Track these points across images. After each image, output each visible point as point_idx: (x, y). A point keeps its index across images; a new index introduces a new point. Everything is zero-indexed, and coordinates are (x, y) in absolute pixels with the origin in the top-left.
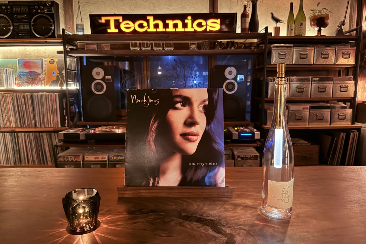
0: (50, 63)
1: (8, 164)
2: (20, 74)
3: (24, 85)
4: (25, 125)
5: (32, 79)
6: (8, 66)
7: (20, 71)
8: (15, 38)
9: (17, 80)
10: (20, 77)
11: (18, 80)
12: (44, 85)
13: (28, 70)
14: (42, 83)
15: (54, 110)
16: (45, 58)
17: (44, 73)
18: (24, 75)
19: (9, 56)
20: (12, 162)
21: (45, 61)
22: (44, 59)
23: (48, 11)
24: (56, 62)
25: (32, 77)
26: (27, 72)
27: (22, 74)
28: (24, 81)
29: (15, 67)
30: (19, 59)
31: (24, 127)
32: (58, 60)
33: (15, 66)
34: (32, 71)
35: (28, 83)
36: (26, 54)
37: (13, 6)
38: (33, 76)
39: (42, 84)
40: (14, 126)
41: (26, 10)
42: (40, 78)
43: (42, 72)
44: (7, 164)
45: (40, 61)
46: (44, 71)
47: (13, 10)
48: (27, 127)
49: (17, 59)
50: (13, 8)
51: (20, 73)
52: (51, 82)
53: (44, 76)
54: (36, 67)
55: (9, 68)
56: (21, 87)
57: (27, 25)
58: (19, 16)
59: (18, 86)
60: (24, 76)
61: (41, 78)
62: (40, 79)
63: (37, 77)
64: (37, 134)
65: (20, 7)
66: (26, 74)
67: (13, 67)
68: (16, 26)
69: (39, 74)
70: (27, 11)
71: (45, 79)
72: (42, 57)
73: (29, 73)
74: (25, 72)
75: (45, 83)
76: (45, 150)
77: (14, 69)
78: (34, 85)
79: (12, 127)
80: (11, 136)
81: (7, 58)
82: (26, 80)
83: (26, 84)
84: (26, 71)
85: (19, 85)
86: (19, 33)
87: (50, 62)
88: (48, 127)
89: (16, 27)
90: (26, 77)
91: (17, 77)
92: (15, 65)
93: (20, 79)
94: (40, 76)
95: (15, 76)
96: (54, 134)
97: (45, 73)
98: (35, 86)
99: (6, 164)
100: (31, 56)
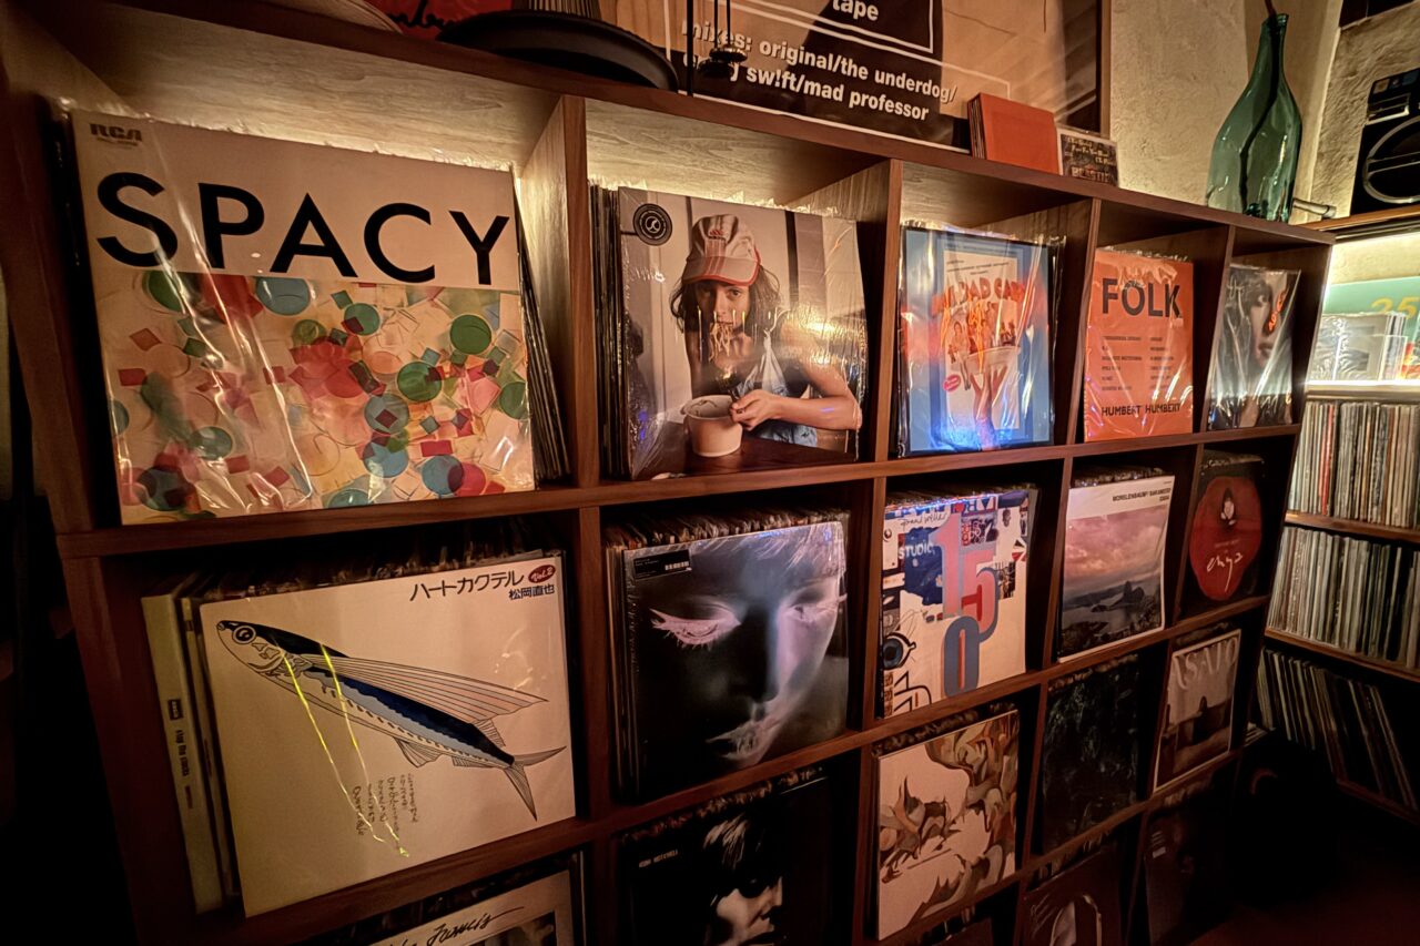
6: (1375, 304)
9: (1412, 352)
11: (1416, 353)
29: (1411, 308)
33: (1409, 303)
55: (1378, 309)
59: (1408, 374)
67: (1400, 309)
77: (1406, 312)
91: (1413, 342)
92: (1406, 300)
95: (1410, 339)
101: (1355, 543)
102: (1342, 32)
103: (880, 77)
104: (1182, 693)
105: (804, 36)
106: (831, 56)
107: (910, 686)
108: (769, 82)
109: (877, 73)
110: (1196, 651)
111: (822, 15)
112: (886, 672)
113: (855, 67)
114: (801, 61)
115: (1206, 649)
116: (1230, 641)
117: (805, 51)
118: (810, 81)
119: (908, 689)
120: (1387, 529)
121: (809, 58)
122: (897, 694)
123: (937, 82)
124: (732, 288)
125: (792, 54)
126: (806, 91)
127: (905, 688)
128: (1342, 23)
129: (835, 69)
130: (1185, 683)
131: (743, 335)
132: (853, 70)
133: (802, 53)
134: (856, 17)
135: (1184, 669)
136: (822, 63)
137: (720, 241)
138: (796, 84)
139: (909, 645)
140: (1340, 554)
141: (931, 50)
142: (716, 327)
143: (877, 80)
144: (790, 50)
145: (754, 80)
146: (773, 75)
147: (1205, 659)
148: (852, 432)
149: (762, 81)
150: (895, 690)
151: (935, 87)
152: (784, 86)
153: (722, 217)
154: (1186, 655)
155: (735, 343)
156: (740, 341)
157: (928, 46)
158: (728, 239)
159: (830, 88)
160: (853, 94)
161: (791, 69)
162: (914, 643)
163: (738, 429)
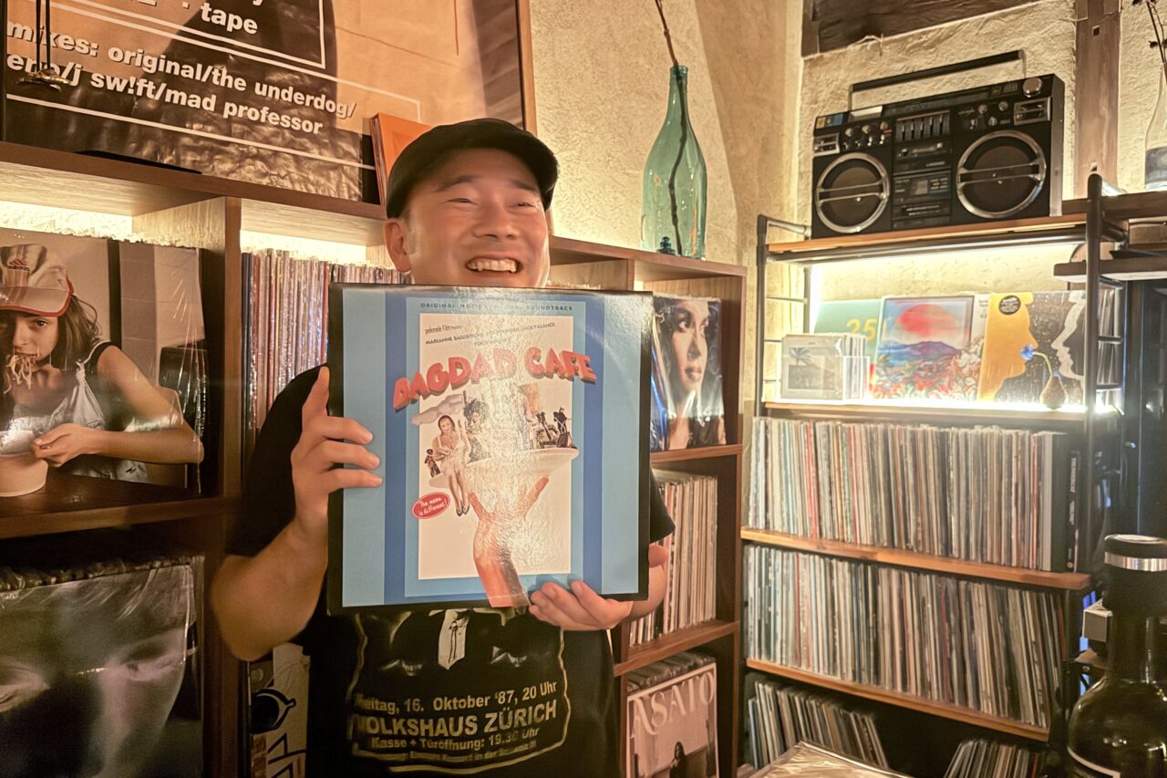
0: (1001, 311)
1: (834, 673)
2: (887, 351)
3: (898, 392)
4: (907, 540)
5: (930, 369)
6: (849, 324)
7: (889, 342)
8: (892, 230)
9: (874, 372)
10: (886, 363)
11: (878, 373)
12: (976, 394)
13: (914, 339)
14: (966, 385)
15: (1027, 499)
16: (984, 291)
17: (976, 346)
18: (900, 357)
19: (852, 291)
20: (847, 670)
21: (984, 304)
22: (978, 297)
23: (1027, 116)
24: (1028, 306)
25: (930, 363)
26: (913, 346)
27: (892, 351)
28: (900, 378)
29: (872, 329)
30: (886, 300)
31: (901, 548)
32: (1035, 296)
33: (871, 325)
34: (930, 342)
35: (913, 383)
36: (914, 282)
37: (899, 120)
38: (935, 360)
39: (965, 388)
40: (866, 539)
41: (941, 124)
42: (960, 365)
43: (969, 345)
44: (829, 674)
45: (963, 304)
46: (977, 343)
47: (898, 132)
48: (912, 549)
49: (878, 300)
50: (898, 126)
51: (887, 347)
52: (1002, 382)
53: (975, 358)
54: (947, 326)
55: (850, 330)
56: (890, 397)
57: (942, 180)
58: (915, 151)
59: (877, 394)
60: (901, 360)
61: (964, 367)
62: (960, 369)
63: (949, 365)
64: (951, 583)
65: (923, 119)
66: (907, 353)
67: (865, 330)
68: (903, 185)
69: (957, 353)
70: (948, 129)
71: (978, 371)
72: (971, 289)
73: (920, 350)
74: (905, 346)
75: (977, 385)
76: (973, 653)
77: (868, 334)
78: (936, 391)
79: (858, 542)
80: (853, 573)
81: (848, 297)
82: (907, 375)
83: (906, 389)
84: (908, 343)
85: (882, 391)
86: (909, 210)
87: (1001, 306)
88: (999, 564)
89: (902, 190)
90: (909, 361)
91: (875, 362)
92: (869, 321)
93: (885, 370)
94: (958, 360)
95: (871, 360)
96: (1017, 592)
97: (979, 348)
98: (938, 396)
99: (826, 671)
100: (929, 289)
101: (840, 564)
102: (806, 61)
103: (261, 89)
104: (651, 740)
105: (165, 45)
106: (199, 67)
107: (290, 750)
108: (120, 89)
109: (258, 85)
110: (663, 690)
111: (187, 25)
112: (256, 737)
113: (230, 78)
114: (161, 69)
115: (675, 688)
116: (703, 677)
117: (166, 60)
118: (173, 89)
119: (287, 755)
120: (858, 548)
121: (172, 67)
122: (271, 762)
123: (331, 96)
124: (37, 320)
125: (150, 61)
126: (168, 99)
127: (282, 754)
128: (804, 54)
129: (204, 79)
130: (653, 728)
131: (49, 367)
132: (227, 81)
133: (162, 62)
134: (229, 29)
135: (650, 712)
136: (188, 72)
137: (23, 271)
138: (154, 92)
139: (286, 702)
140: (832, 578)
141: (323, 66)
142: (14, 359)
143: (257, 91)
144: (147, 58)
145: (101, 84)
146: (125, 82)
147: (675, 699)
148: (191, 466)
149: (110, 87)
150: (269, 757)
151: (329, 102)
152: (140, 93)
153: (26, 246)
154: (651, 695)
155: (40, 378)
156: (46, 374)
157: (320, 62)
158: (32, 269)
159: (198, 98)
160: (228, 105)
161: (148, 77)
162: (293, 700)
163: (44, 466)
